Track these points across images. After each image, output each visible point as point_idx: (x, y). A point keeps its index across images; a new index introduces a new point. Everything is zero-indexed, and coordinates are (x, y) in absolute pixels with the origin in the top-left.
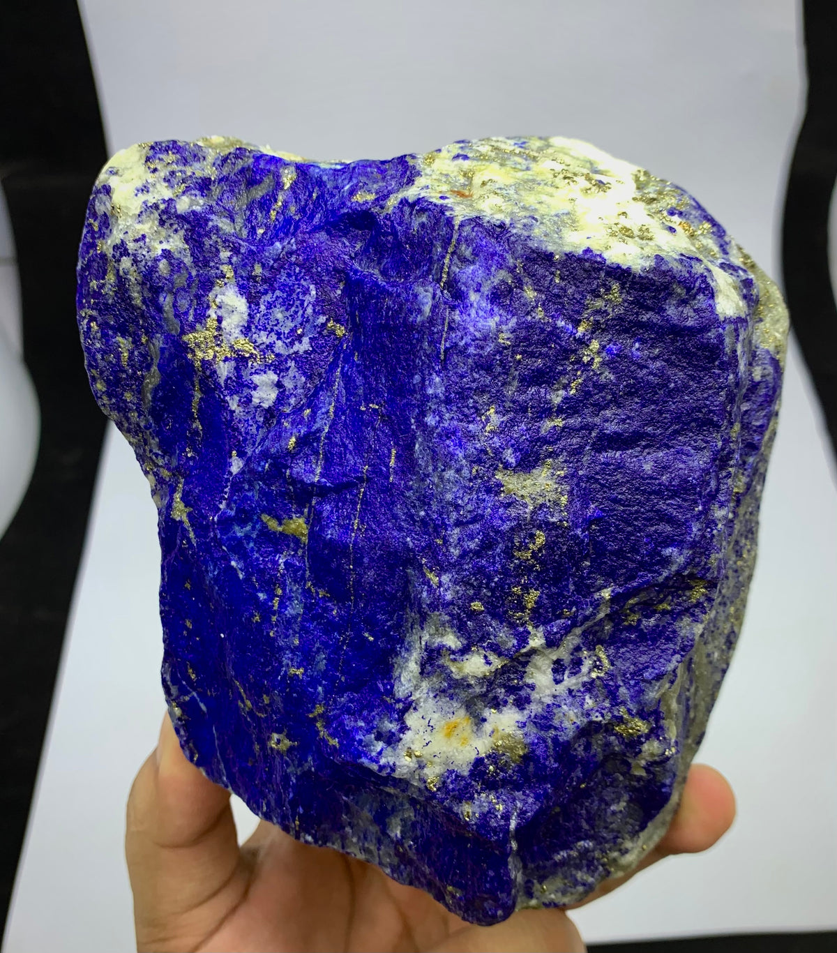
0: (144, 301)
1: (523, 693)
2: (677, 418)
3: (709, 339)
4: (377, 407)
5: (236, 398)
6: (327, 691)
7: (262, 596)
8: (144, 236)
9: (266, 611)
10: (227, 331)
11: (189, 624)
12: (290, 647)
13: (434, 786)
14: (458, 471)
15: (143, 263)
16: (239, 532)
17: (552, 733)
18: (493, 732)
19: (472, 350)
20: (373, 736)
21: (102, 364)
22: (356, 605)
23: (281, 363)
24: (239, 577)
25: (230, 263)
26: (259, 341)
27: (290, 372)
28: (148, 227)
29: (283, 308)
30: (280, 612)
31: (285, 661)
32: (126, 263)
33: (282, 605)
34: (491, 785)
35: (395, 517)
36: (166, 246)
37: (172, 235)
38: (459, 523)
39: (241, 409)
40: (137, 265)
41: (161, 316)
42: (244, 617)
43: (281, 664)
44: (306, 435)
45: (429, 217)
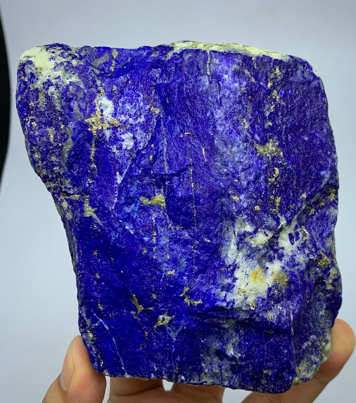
0: (62, 107)
1: (280, 252)
2: (312, 119)
4: (189, 133)
5: (115, 146)
6: (189, 277)
7: (146, 239)
8: (59, 77)
9: (149, 245)
10: (106, 116)
11: (97, 276)
12: (165, 261)
13: (253, 307)
14: (238, 146)
15: (61, 88)
16: (128, 210)
17: (296, 267)
18: (272, 273)
19: (231, 96)
20: (220, 289)
21: (39, 143)
23: (133, 128)
24: (131, 233)
25: (102, 86)
26: (121, 119)
27: (138, 132)
28: (60, 73)
29: (130, 103)
30: (157, 244)
31: (164, 269)
32: (52, 89)
33: (158, 240)
34: (277, 301)
35: (213, 176)
36: (70, 80)
37: (72, 75)
38: (243, 170)
39: (118, 151)
40: (58, 89)
41: (72, 113)
42: (137, 254)
43: (162, 272)
44: (157, 154)
45: (192, 54)
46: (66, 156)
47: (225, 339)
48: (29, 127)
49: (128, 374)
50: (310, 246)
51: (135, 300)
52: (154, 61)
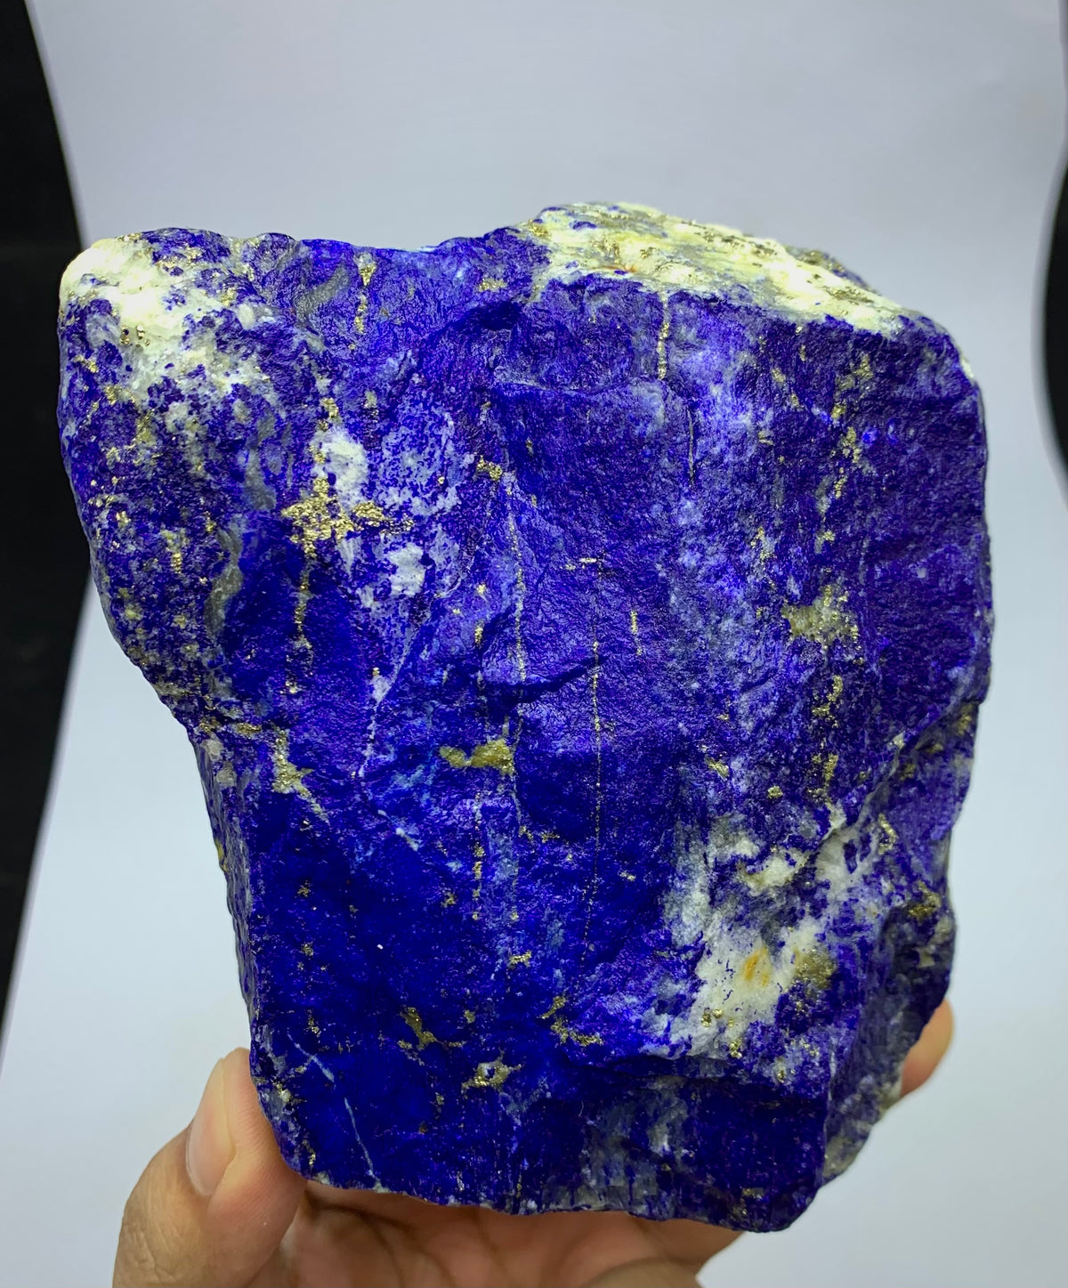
0: (208, 468)
1: (818, 896)
2: (941, 510)
3: (965, 408)
4: (593, 560)
5: (369, 589)
6: (569, 972)
7: (454, 866)
8: (201, 368)
9: (463, 885)
10: (344, 494)
11: (308, 949)
12: (506, 927)
13: (739, 1051)
14: (738, 618)
15: (209, 408)
16: (403, 782)
17: (857, 936)
18: (794, 956)
19: (729, 458)
20: (653, 1010)
21: (138, 576)
22: (603, 837)
23: (422, 528)
24: (411, 849)
25: (331, 395)
26: (389, 503)
27: (436, 540)
28: (201, 354)
29: (414, 450)
30: (485, 881)
31: (501, 950)
32: (178, 411)
33: (487, 870)
34: (800, 1028)
35: (657, 699)
36: (235, 379)
37: (240, 361)
38: (747, 687)
39: (378, 604)
40: (198, 413)
41: (241, 486)
42: (426, 905)
43: (494, 956)
44: (495, 620)
45: (614, 298)
46: (222, 613)
47: (650, 1114)
48: (106, 527)
49: (383, 1186)
50: (895, 869)
51: (413, 1018)
52: (490, 305)
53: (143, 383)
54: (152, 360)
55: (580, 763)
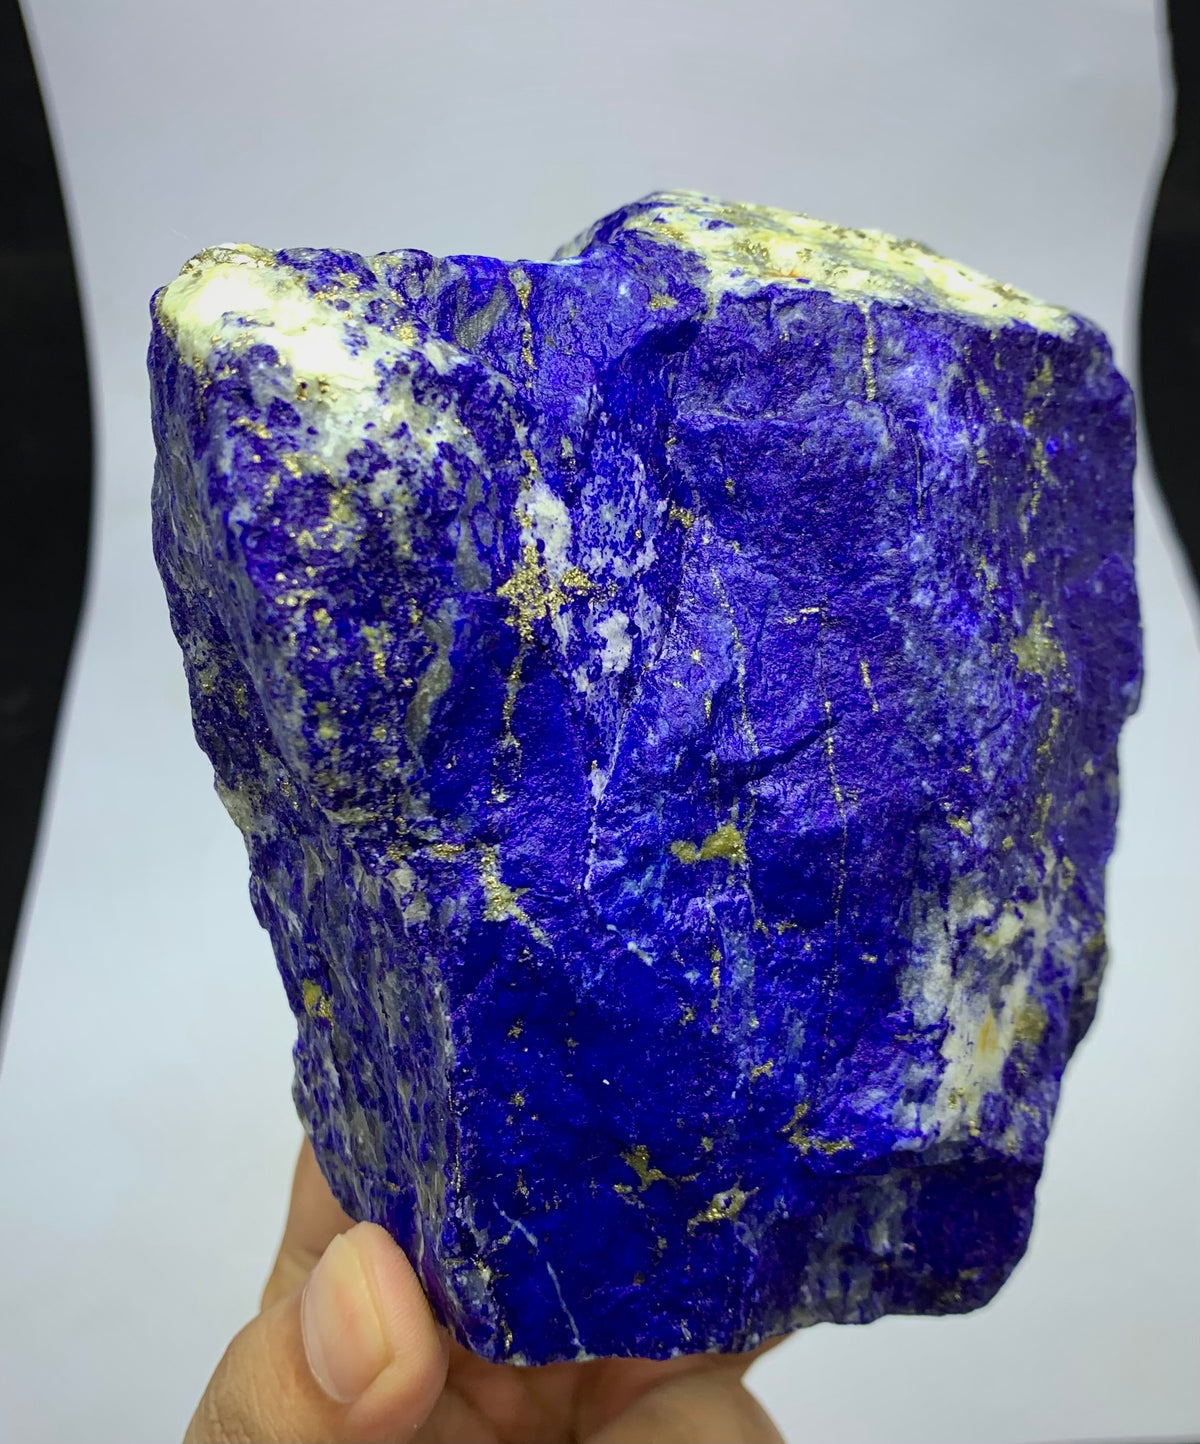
0: (417, 546)
1: (1028, 948)
4: (816, 610)
5: (582, 670)
6: (810, 1075)
7: (692, 976)
8: (404, 425)
9: (700, 995)
10: (552, 562)
11: (519, 1099)
12: (746, 1037)
13: (977, 1128)
14: (976, 658)
15: (419, 475)
16: (633, 888)
17: (1059, 981)
18: (1012, 1016)
19: (954, 484)
20: (901, 1101)
21: (340, 686)
22: (843, 919)
23: (625, 591)
24: (645, 964)
25: (530, 446)
26: (593, 566)
27: (640, 603)
28: (399, 409)
29: (611, 502)
30: (723, 988)
31: (742, 1063)
32: (386, 481)
33: (726, 976)
34: (1020, 1090)
35: (899, 759)
36: (438, 437)
37: (439, 414)
38: (986, 732)
39: (592, 686)
40: (409, 481)
41: (452, 564)
42: (662, 1026)
43: (734, 1071)
44: (720, 689)
45: (807, 311)
46: (427, 718)
47: (871, 1212)
48: (303, 629)
49: (588, 1352)
50: (1078, 904)
51: (639, 1159)
52: (668, 324)
53: (336, 449)
54: (344, 419)
55: (824, 841)
